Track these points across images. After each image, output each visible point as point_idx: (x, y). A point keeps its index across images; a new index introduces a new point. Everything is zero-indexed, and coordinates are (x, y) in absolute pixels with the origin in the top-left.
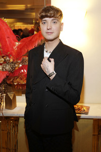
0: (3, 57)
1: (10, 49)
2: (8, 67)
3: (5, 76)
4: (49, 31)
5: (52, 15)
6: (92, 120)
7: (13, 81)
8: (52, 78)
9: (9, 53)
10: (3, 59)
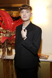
0: (6, 30)
1: (9, 26)
2: (8, 35)
3: (6, 39)
4: (25, 16)
5: (26, 8)
6: (50, 62)
7: (10, 42)
8: (24, 39)
9: (8, 28)
10: (6, 31)
